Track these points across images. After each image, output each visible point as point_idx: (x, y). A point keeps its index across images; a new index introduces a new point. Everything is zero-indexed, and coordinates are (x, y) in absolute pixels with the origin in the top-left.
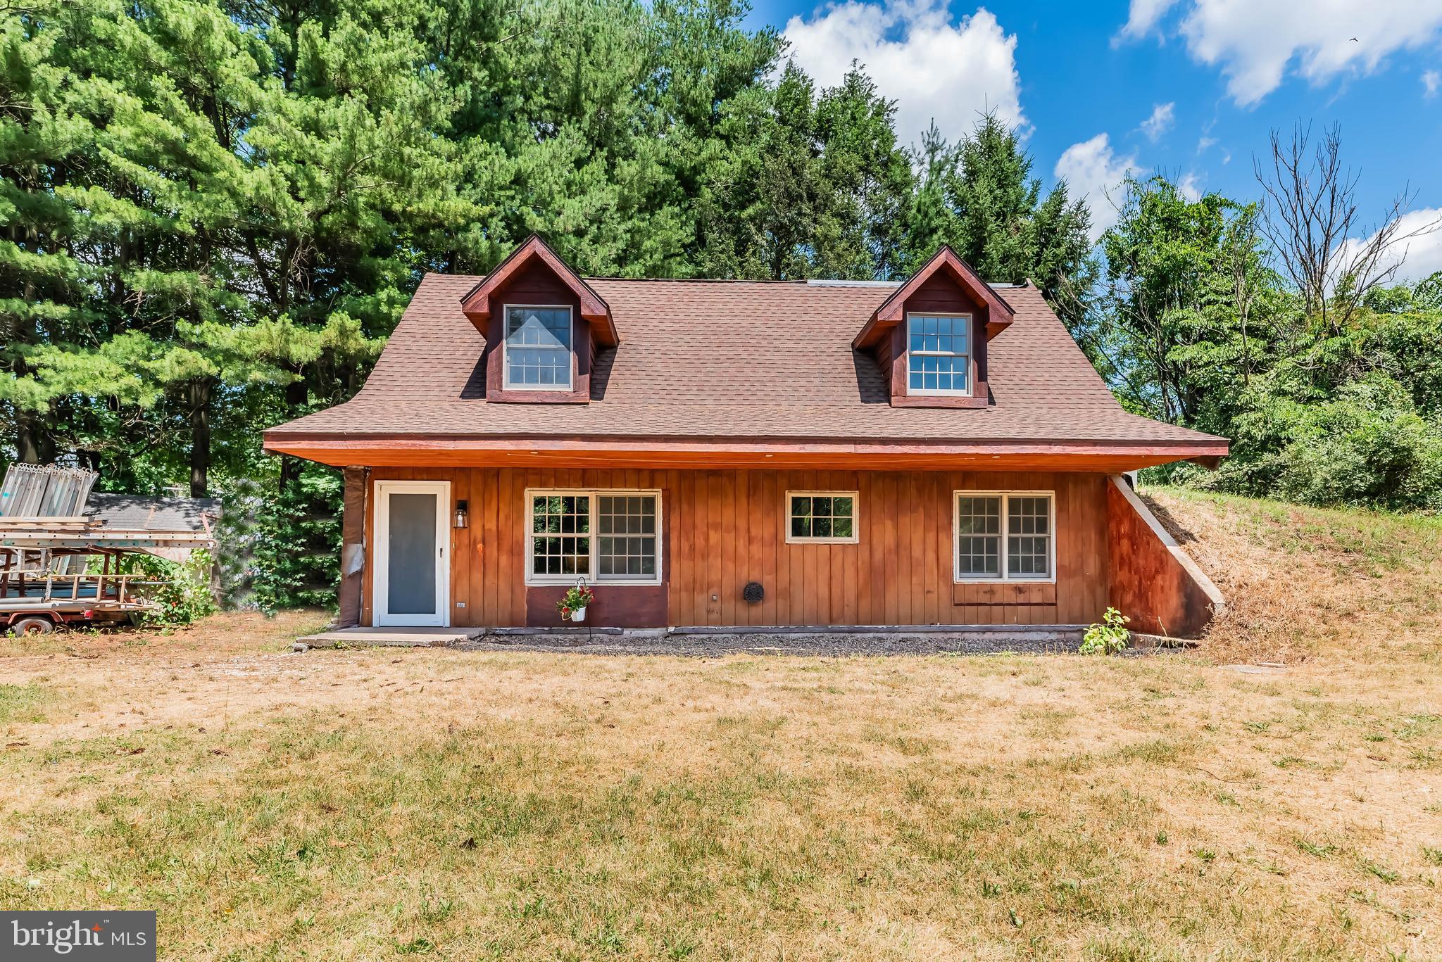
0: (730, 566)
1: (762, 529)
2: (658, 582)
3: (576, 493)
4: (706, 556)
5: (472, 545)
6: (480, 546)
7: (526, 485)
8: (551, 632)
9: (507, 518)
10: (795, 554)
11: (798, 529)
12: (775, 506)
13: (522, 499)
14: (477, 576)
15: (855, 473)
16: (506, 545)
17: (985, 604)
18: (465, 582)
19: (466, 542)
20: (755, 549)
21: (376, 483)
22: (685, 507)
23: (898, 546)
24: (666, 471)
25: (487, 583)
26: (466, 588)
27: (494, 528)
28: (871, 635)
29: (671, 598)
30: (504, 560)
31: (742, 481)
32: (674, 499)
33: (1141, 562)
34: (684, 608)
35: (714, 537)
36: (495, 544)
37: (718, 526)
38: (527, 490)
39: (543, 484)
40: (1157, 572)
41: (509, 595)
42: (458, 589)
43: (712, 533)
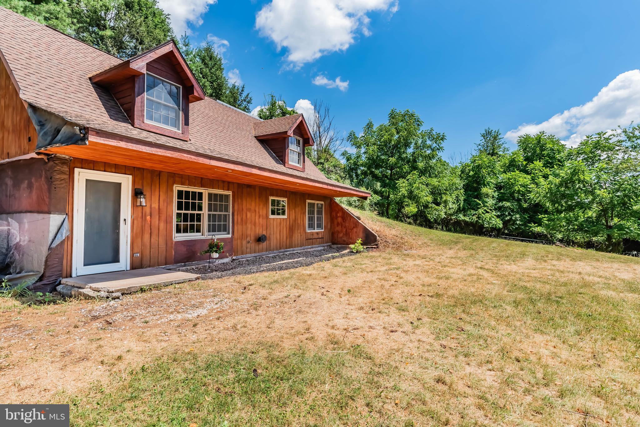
0: (253, 227)
1: (263, 212)
2: (230, 236)
3: (197, 190)
4: (246, 223)
5: (143, 217)
6: (148, 218)
7: (174, 183)
8: (185, 266)
9: (164, 201)
10: (272, 222)
11: (273, 213)
12: (266, 202)
13: (172, 190)
14: (147, 237)
15: (286, 191)
16: (163, 217)
17: (311, 239)
18: (139, 240)
19: (140, 215)
20: (261, 220)
21: (77, 170)
22: (240, 200)
23: (295, 219)
24: (233, 183)
25: (152, 240)
26: (140, 244)
27: (157, 207)
28: (288, 252)
29: (235, 243)
30: (162, 225)
31: (257, 190)
32: (236, 197)
33: (347, 225)
34: (239, 248)
35: (249, 215)
36: (158, 217)
37: (249, 210)
38: (175, 186)
39: (183, 184)
40: (354, 227)
41: (165, 246)
42: (135, 245)
43: (248, 213)
